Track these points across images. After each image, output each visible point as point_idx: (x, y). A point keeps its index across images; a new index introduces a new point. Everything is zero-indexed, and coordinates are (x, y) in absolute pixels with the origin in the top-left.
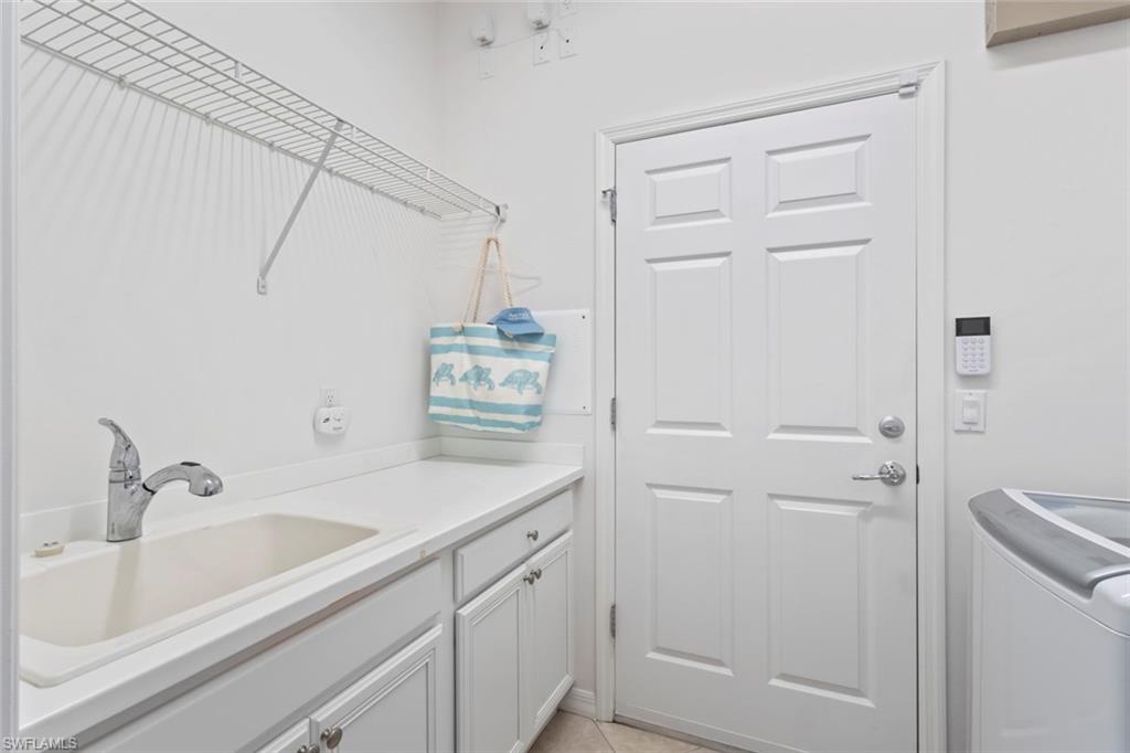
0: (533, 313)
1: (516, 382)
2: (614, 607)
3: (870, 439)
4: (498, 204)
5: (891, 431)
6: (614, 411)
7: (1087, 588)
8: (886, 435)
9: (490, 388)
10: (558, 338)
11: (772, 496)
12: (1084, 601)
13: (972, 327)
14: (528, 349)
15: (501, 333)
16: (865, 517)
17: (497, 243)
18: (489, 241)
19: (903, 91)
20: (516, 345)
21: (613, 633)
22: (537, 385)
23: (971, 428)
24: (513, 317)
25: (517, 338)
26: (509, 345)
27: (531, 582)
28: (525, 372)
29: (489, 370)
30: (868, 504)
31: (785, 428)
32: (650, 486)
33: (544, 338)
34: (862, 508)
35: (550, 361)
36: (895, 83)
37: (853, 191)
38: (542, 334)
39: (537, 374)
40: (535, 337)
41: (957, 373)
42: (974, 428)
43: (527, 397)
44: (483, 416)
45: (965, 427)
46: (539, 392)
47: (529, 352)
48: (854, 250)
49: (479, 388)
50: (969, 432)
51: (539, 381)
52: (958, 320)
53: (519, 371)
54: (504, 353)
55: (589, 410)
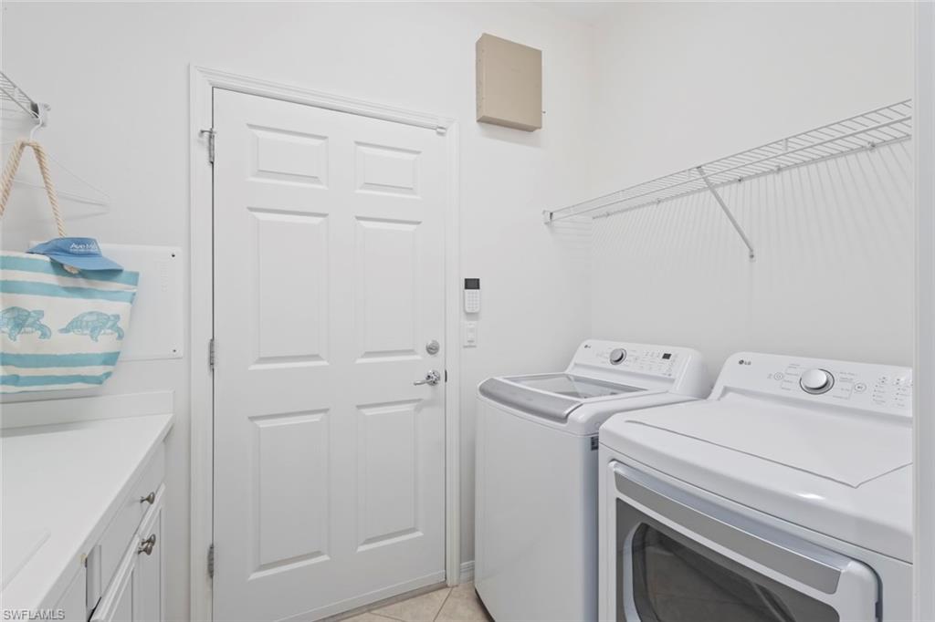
0: (99, 245)
1: (87, 327)
2: (212, 547)
3: (421, 356)
4: (36, 102)
5: (432, 350)
6: (212, 352)
7: (564, 419)
8: (429, 352)
9: (44, 335)
10: (141, 276)
11: (359, 407)
12: (564, 425)
13: (472, 284)
14: (99, 289)
15: (58, 267)
16: (418, 410)
17: (37, 151)
18: (23, 146)
19: (439, 130)
20: (82, 283)
21: (211, 572)
22: (119, 330)
23: (471, 345)
24: (75, 248)
25: (84, 274)
26: (69, 282)
27: (148, 551)
28: (99, 314)
29: (41, 314)
30: (419, 400)
31: (368, 354)
32: (252, 418)
33: (123, 276)
34: (416, 404)
35: (131, 302)
36: (434, 123)
37: (411, 186)
38: (120, 271)
39: (117, 317)
40: (111, 273)
41: (464, 311)
42: (473, 344)
43: (105, 343)
44: (23, 372)
45: (467, 344)
46: (120, 337)
47: (103, 292)
48: (412, 228)
49: (18, 337)
50: (471, 346)
51: (120, 324)
52: (466, 280)
53: (91, 313)
54: (64, 292)
55: (180, 352)
